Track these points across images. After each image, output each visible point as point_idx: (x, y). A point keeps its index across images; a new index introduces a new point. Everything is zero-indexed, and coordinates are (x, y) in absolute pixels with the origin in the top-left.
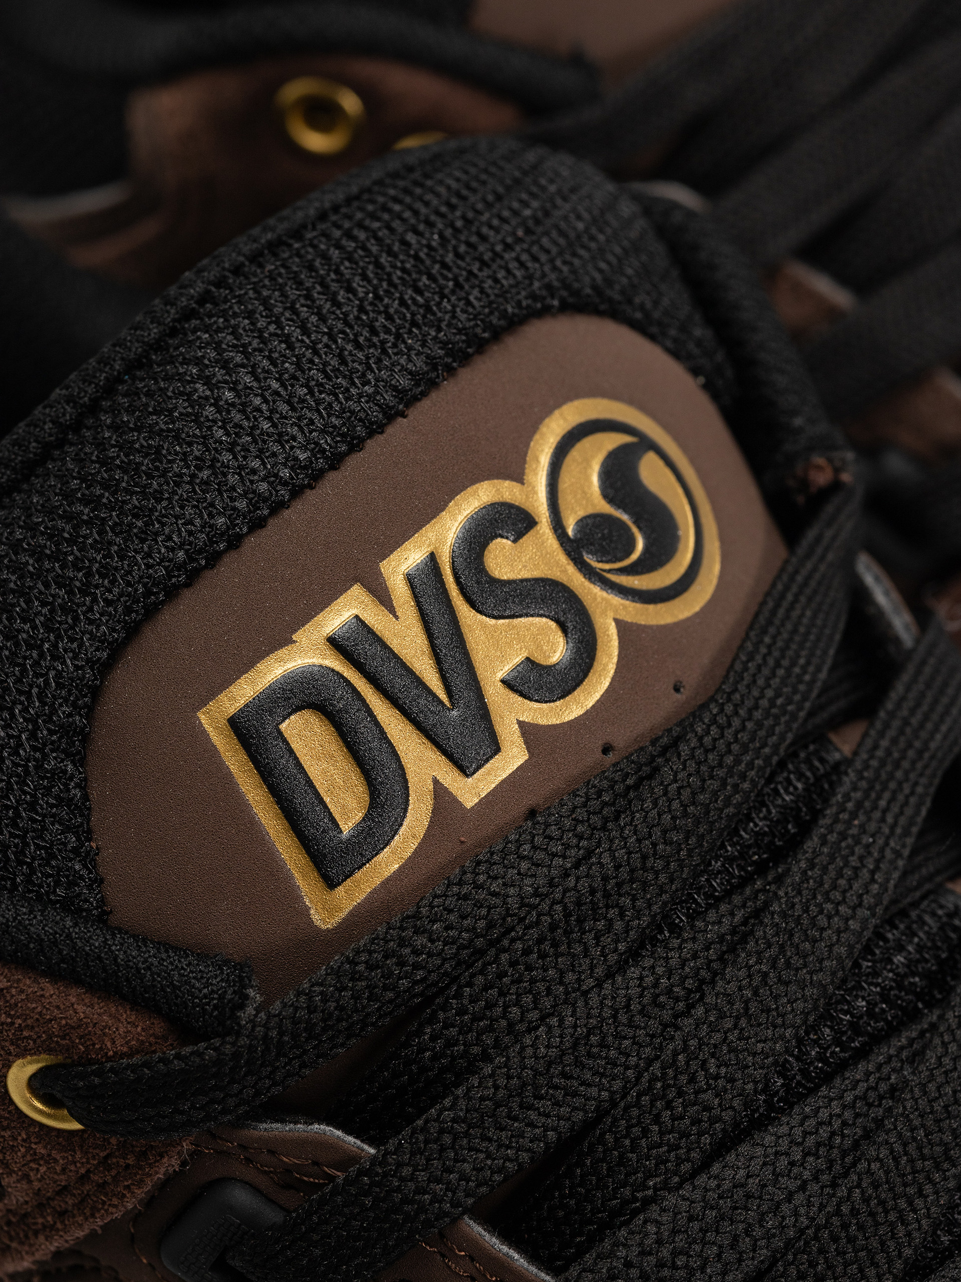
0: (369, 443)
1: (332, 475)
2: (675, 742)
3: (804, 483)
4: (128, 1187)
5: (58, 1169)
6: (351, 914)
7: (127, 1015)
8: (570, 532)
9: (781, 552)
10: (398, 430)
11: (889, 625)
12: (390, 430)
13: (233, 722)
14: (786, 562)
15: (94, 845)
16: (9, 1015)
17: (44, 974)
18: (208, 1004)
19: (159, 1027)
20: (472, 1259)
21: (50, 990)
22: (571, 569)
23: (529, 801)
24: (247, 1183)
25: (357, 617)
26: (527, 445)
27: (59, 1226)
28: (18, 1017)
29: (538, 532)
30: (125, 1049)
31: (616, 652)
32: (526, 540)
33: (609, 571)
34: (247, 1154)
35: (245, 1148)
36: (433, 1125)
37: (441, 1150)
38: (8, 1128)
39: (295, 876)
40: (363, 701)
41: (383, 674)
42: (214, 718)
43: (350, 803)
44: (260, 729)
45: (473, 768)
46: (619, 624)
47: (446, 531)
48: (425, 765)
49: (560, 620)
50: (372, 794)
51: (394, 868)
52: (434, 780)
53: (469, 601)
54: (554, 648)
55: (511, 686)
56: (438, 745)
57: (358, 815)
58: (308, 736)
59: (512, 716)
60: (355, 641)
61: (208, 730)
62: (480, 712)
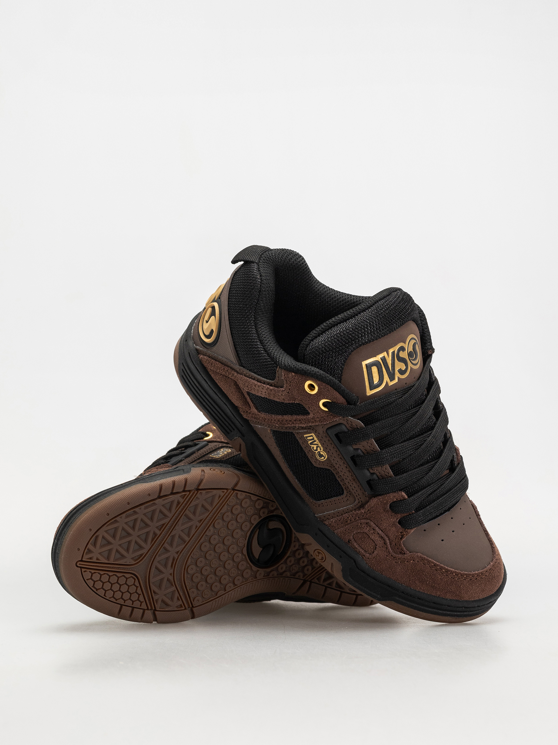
3: (428, 355)
4: (329, 419)
5: (320, 414)
6: (372, 394)
7: (343, 399)
8: (409, 353)
13: (366, 364)
14: (423, 368)
17: (335, 389)
19: (346, 402)
22: (408, 358)
23: (396, 387)
24: (345, 425)
25: (384, 356)
28: (329, 394)
30: (341, 403)
31: (409, 371)
32: (404, 352)
33: (411, 359)
34: (347, 421)
35: (347, 420)
36: (374, 426)
37: (374, 429)
38: (317, 407)
39: (367, 387)
40: (382, 368)
41: (385, 365)
42: (364, 363)
43: (376, 380)
44: (369, 367)
45: (391, 381)
46: (411, 367)
47: (396, 348)
48: (386, 378)
49: (405, 365)
50: (379, 380)
51: (378, 391)
52: (387, 381)
53: (397, 358)
54: (404, 368)
55: (398, 372)
56: (388, 376)
57: (377, 382)
58: (374, 369)
59: (397, 375)
60: (384, 359)
61: (363, 365)
62: (394, 374)
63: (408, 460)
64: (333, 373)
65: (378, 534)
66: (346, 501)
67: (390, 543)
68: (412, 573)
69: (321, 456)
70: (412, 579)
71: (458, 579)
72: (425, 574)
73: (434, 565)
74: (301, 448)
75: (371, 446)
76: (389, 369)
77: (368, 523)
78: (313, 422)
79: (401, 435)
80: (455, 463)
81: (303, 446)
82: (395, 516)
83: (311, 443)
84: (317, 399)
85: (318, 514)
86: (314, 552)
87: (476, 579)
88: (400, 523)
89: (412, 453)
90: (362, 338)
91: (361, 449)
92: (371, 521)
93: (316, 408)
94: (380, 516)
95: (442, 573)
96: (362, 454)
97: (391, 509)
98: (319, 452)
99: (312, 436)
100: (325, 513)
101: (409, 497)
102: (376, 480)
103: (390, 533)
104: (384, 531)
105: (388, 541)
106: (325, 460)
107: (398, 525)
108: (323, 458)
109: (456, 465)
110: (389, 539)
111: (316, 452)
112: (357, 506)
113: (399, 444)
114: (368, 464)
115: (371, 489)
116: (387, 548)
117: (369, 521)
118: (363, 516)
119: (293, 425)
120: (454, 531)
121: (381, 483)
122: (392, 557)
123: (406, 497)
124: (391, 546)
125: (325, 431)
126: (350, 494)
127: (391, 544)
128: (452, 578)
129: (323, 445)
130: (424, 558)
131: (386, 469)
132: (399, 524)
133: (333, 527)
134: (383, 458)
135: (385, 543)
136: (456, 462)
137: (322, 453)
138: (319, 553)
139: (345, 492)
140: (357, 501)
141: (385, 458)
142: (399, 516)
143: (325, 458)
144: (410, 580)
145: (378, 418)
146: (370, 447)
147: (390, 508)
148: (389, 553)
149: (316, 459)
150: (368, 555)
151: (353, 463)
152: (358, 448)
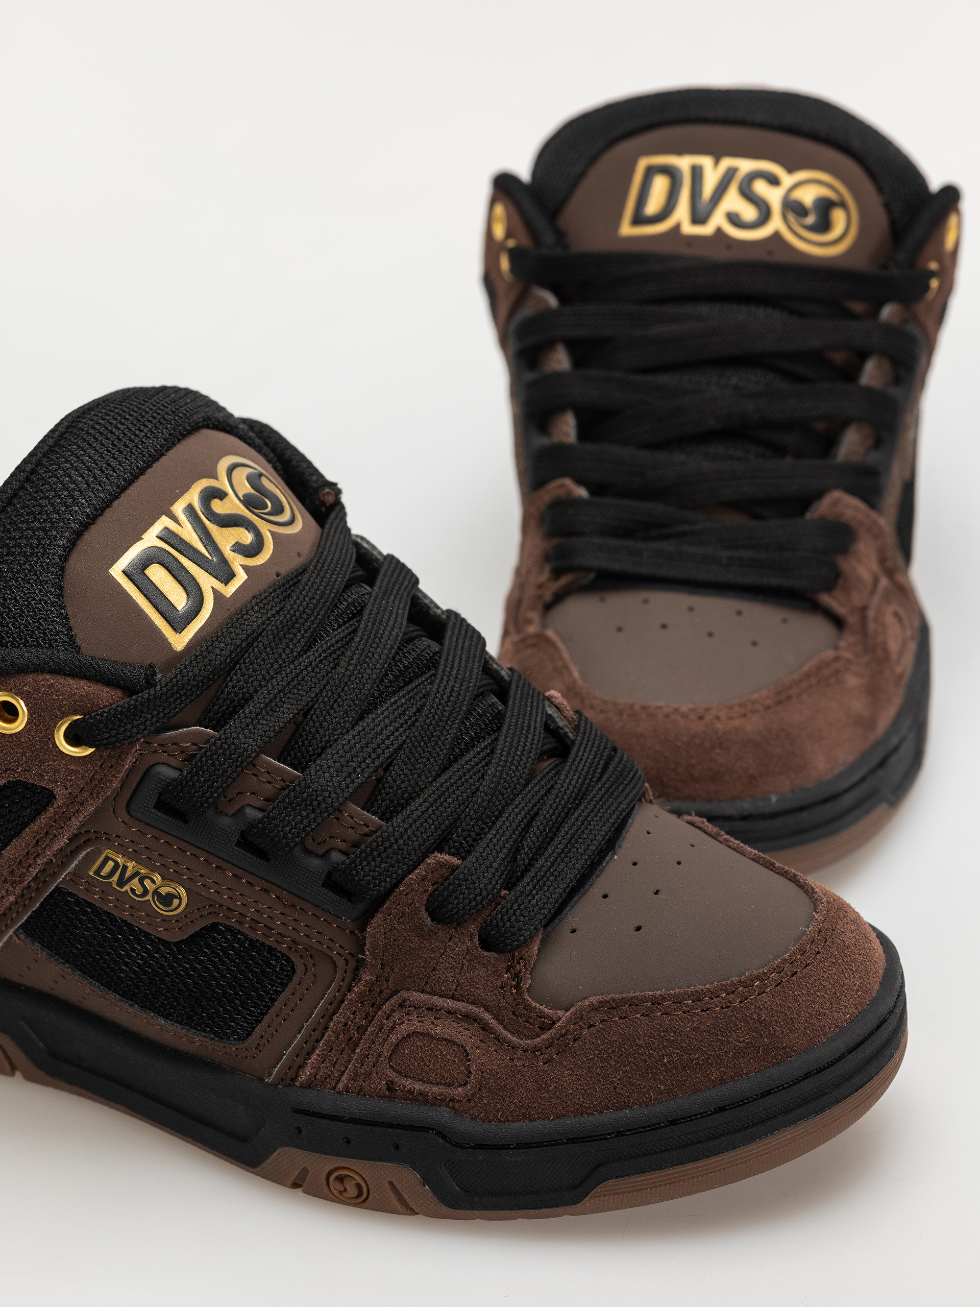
0: (154, 465)
1: (142, 477)
2: (305, 570)
3: (323, 503)
4: (113, 775)
5: (80, 776)
6: (189, 643)
7: (106, 689)
8: (242, 498)
9: (320, 530)
10: (163, 460)
11: (372, 554)
12: (161, 460)
13: (124, 572)
14: (322, 533)
15: (73, 633)
16: (57, 695)
17: (69, 675)
18: (140, 678)
19: (120, 694)
20: (268, 773)
21: (71, 681)
22: (247, 511)
23: (252, 593)
24: (165, 764)
25: (166, 528)
26: (216, 467)
27: (81, 809)
28: (60, 695)
29: (229, 498)
30: (107, 704)
31: (272, 541)
32: (225, 500)
33: (261, 513)
34: (164, 749)
35: (162, 745)
36: (242, 716)
37: (248, 725)
38: (56, 760)
39: (162, 630)
40: (176, 559)
41: (181, 547)
42: (116, 571)
43: (179, 599)
44: (136, 573)
45: (226, 582)
46: (270, 531)
47: (193, 496)
48: (207, 582)
49: (247, 529)
50: (188, 595)
51: (203, 623)
52: (212, 588)
53: (209, 520)
54: (247, 538)
55: (234, 551)
56: (210, 574)
57: (184, 603)
58: (157, 574)
59: (237, 562)
60: (168, 537)
61: (115, 576)
62: (224, 561)
63: (403, 762)
64: (45, 644)
65: (449, 1012)
66: (313, 983)
67: (496, 1017)
68: (608, 1063)
69: (166, 900)
70: (619, 1080)
71: (741, 1002)
72: (641, 1042)
73: (652, 1004)
74: (108, 914)
75: (271, 780)
76: (201, 554)
77: (404, 1001)
78: (77, 811)
79: (339, 706)
80: (566, 733)
81: (110, 907)
82: (463, 933)
83: (122, 882)
84: (41, 733)
85: (270, 1074)
86: (328, 1184)
87: (792, 976)
88: (487, 944)
89: (405, 741)
90: (71, 511)
91: (250, 805)
92: (408, 989)
93: (55, 764)
94: (422, 958)
95: (689, 1011)
96: (260, 815)
97: (439, 922)
98: (156, 892)
99: (107, 859)
100: (285, 1054)
101: (463, 859)
102: (343, 863)
103: (478, 988)
104: (462, 996)
105: (487, 1016)
106: (187, 905)
107: (486, 954)
108: (176, 902)
109: (571, 735)
110: (487, 1009)
111: (149, 900)
112: (349, 977)
113: (348, 731)
114: (290, 830)
115: (349, 900)
116: (497, 1038)
117: (404, 994)
118: (381, 992)
119: (39, 862)
120: (658, 891)
121: (361, 862)
122: (528, 1055)
123: (455, 861)
124: (504, 1027)
125: (127, 818)
126: (311, 956)
127: (501, 1022)
128: (722, 1008)
129: (148, 863)
130: (614, 1000)
131: (352, 818)
132: (488, 951)
133: (326, 1078)
134: (322, 791)
135: (484, 1029)
136: (568, 727)
137: (164, 891)
138: (341, 1179)
139: (295, 958)
140: (340, 962)
141: (328, 786)
142: (473, 928)
143: (180, 899)
144: (615, 1088)
145: (243, 694)
146: (270, 783)
147: (433, 920)
148: (513, 1048)
149: (165, 919)
150: (460, 1089)
151: (255, 858)
152: (243, 807)
